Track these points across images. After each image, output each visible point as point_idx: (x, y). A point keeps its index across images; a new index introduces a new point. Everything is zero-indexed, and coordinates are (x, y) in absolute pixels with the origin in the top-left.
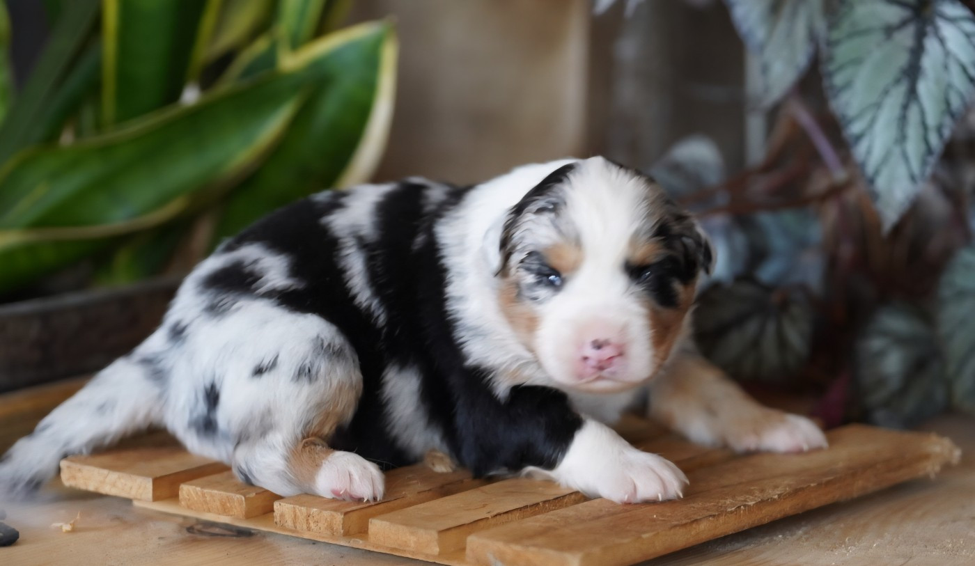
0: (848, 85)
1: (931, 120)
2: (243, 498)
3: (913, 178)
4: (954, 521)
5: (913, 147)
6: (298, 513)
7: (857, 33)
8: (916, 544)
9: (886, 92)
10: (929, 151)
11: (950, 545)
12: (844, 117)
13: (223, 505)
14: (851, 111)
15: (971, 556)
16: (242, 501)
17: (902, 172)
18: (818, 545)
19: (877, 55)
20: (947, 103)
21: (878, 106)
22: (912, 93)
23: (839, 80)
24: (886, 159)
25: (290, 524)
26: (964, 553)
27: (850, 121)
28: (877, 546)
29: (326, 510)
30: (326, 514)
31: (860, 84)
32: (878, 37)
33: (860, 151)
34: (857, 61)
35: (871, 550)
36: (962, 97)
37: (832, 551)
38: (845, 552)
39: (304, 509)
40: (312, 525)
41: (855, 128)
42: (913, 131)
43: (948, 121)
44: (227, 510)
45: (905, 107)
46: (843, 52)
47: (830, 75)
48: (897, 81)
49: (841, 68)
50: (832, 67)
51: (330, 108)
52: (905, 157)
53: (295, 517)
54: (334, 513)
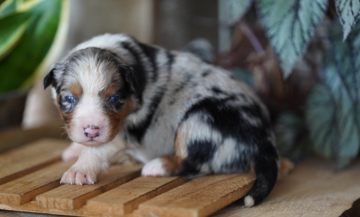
0: (268, 13)
1: (305, 28)
2: (19, 196)
3: (297, 54)
4: (320, 200)
5: (297, 40)
6: (49, 201)
8: (304, 209)
9: (285, 16)
10: (304, 41)
11: (319, 209)
13: (8, 200)
14: (269, 25)
15: (329, 213)
16: (19, 197)
17: (292, 51)
18: (260, 210)
20: (312, 20)
21: (281, 22)
22: (296, 17)
24: (285, 46)
25: (45, 206)
26: (326, 212)
27: (269, 29)
28: (286, 210)
29: (64, 198)
30: (65, 200)
31: (273, 13)
33: (274, 42)
34: (272, 3)
35: (284, 212)
36: (318, 17)
37: (266, 212)
38: (273, 212)
39: (52, 199)
40: (57, 206)
41: (271, 32)
42: (297, 33)
43: (312, 29)
44: (10, 202)
45: (293, 23)
47: (260, 9)
48: (290, 11)
49: (265, 6)
50: (261, 6)
52: (294, 44)
53: (48, 203)
54: (69, 200)
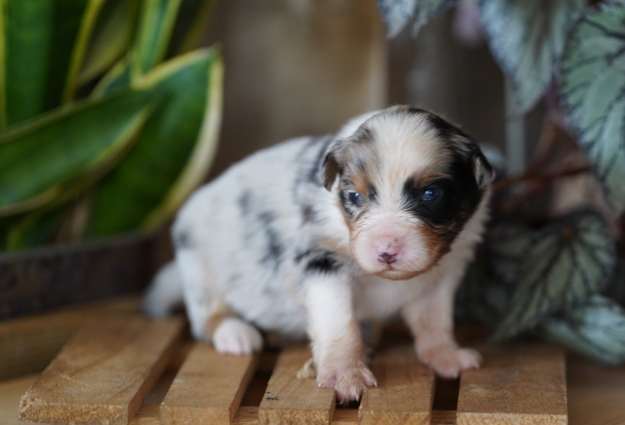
0: (579, 104)
7: (585, 61)
9: (610, 108)
12: (577, 129)
14: (584, 125)
19: (601, 78)
21: (604, 119)
23: (572, 100)
27: (583, 133)
31: (588, 103)
32: (601, 64)
34: (586, 84)
41: (588, 138)
46: (574, 78)
47: (565, 96)
48: (619, 98)
49: (574, 90)
50: (566, 90)
51: (172, 119)
